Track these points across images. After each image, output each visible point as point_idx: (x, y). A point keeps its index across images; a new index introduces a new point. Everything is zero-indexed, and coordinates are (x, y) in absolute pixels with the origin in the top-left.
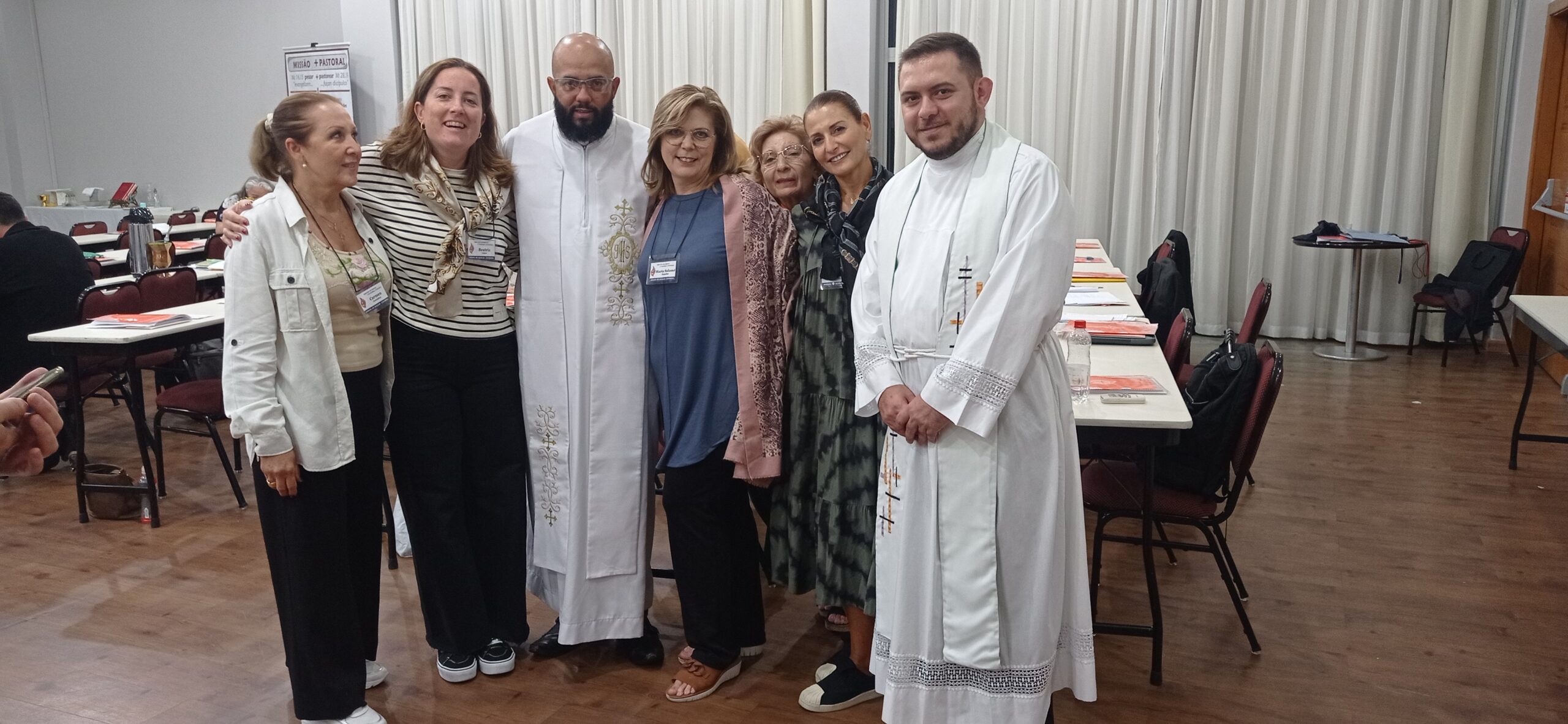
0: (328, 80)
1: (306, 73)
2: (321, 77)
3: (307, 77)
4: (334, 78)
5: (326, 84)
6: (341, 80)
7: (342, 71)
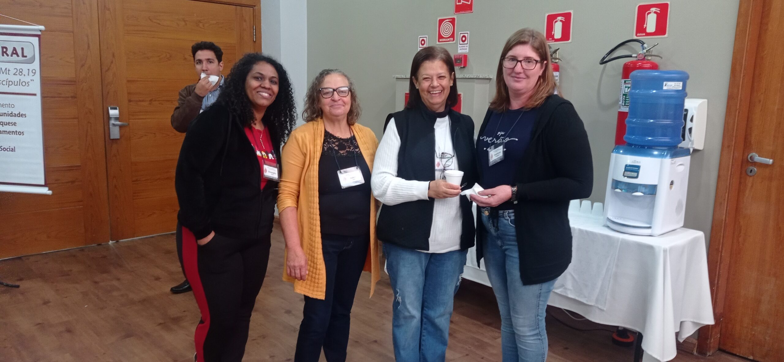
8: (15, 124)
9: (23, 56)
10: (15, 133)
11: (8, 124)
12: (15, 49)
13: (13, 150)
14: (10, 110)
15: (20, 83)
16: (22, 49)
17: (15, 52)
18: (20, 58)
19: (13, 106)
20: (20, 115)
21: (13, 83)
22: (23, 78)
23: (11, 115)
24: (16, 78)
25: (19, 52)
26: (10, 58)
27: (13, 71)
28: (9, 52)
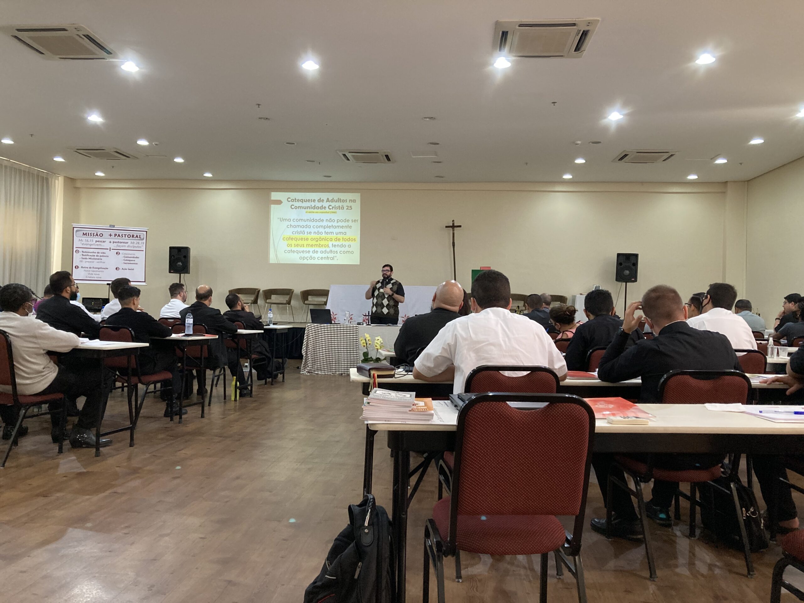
0: (123, 244)
1: (97, 240)
2: (114, 242)
3: (96, 241)
4: (129, 244)
5: (119, 246)
6: (135, 245)
7: (138, 241)
8: (134, 261)
10: (134, 264)
11: (132, 261)
13: (133, 269)
14: (133, 256)
15: (138, 247)
16: (140, 235)
17: (137, 236)
19: (135, 254)
20: (137, 257)
21: (135, 247)
22: (139, 245)
23: (133, 257)
24: (137, 245)
25: (139, 237)
27: (135, 243)
28: (135, 237)
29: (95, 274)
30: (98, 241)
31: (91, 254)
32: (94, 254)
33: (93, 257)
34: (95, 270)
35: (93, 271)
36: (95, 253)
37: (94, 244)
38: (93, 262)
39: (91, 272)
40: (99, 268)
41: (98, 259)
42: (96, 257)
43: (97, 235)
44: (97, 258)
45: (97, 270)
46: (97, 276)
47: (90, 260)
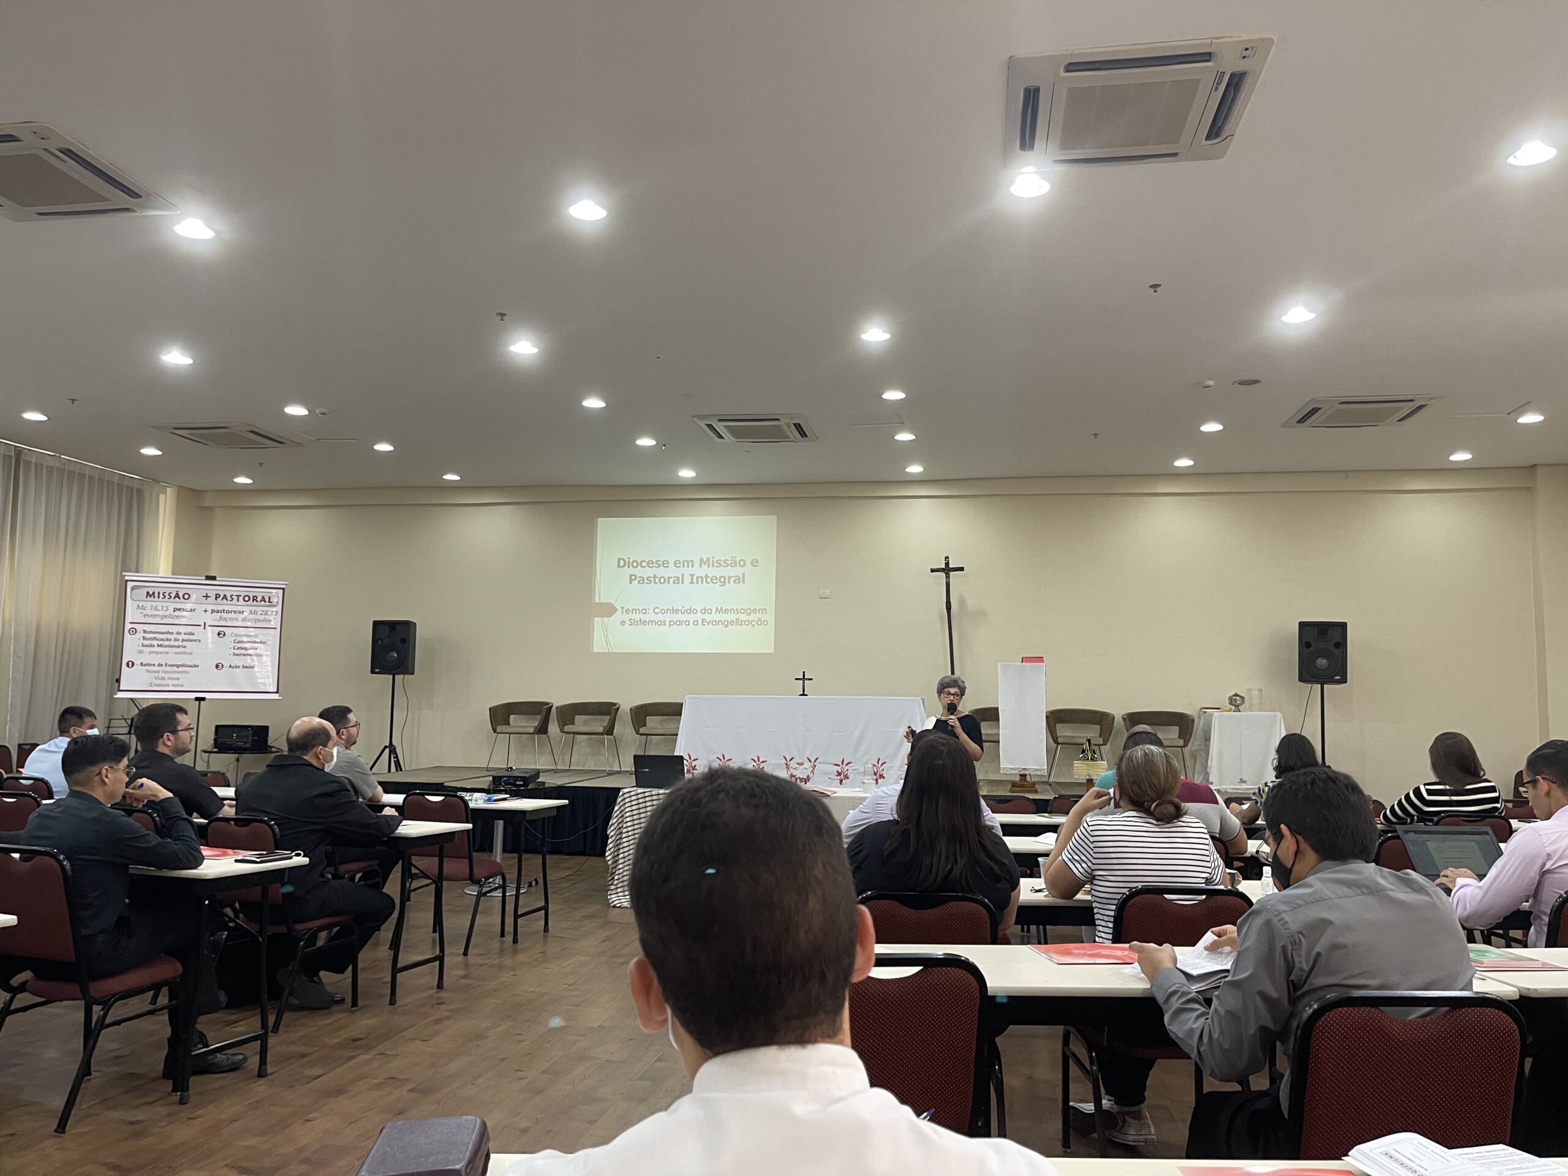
8: (256, 649)
9: (269, 602)
10: (256, 655)
11: (251, 649)
12: (263, 597)
13: (252, 667)
14: (253, 639)
15: (265, 620)
16: (269, 597)
17: (263, 599)
18: (267, 603)
19: (255, 636)
20: (261, 643)
21: (259, 620)
22: (267, 617)
24: (262, 617)
25: (267, 600)
26: (259, 603)
27: (259, 612)
28: (259, 599)
29: (170, 679)
30: (179, 610)
31: (164, 636)
32: (169, 636)
33: (166, 643)
34: (168, 669)
35: (166, 672)
36: (172, 633)
37: (170, 616)
38: (167, 653)
39: (161, 675)
40: (178, 666)
41: (179, 647)
42: (173, 643)
43: (177, 596)
44: (176, 643)
45: (175, 669)
46: (175, 682)
47: (160, 649)
